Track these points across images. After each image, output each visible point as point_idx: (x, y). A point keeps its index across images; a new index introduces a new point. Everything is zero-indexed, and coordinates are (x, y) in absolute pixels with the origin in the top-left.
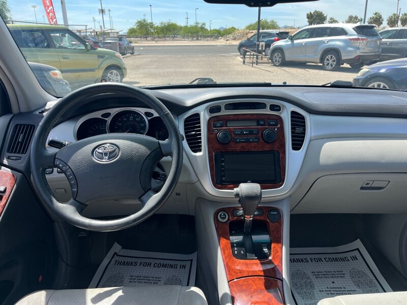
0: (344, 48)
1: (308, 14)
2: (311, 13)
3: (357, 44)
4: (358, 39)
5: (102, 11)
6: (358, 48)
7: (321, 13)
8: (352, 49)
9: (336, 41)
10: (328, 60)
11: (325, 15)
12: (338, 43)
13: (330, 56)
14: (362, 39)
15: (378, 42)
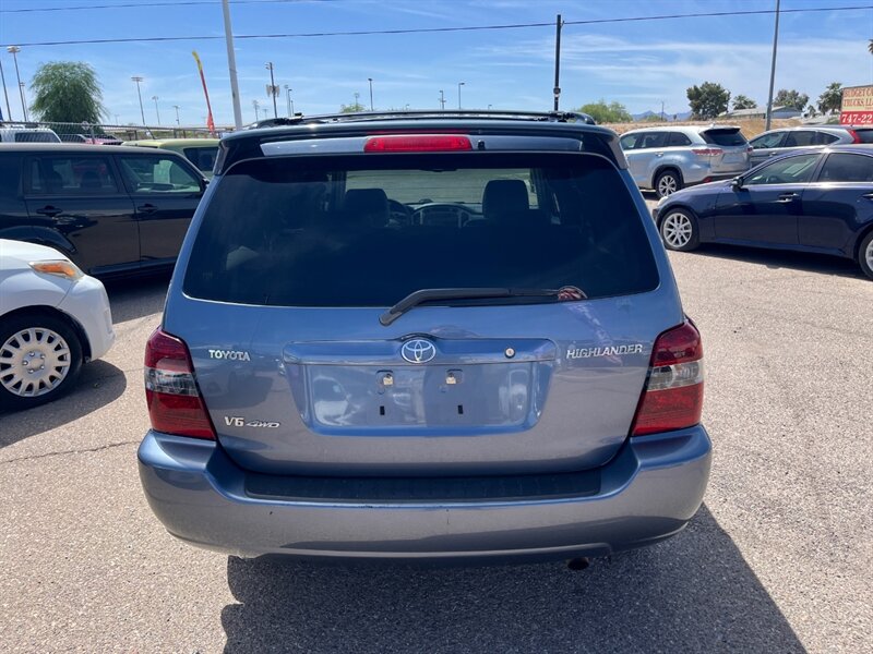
0: (687, 165)
1: (689, 91)
2: (696, 88)
3: (706, 159)
4: (707, 151)
5: (274, 90)
6: (709, 166)
7: (718, 87)
8: (699, 167)
9: (673, 154)
10: (664, 184)
11: (726, 92)
12: (678, 157)
13: (666, 178)
14: (713, 151)
15: (745, 154)
